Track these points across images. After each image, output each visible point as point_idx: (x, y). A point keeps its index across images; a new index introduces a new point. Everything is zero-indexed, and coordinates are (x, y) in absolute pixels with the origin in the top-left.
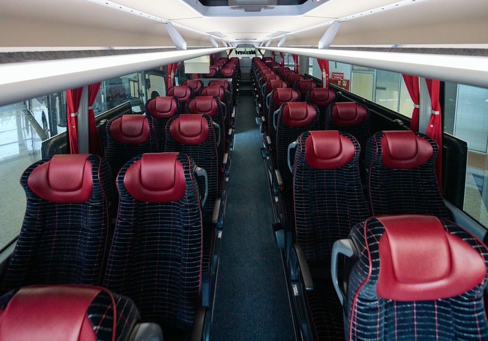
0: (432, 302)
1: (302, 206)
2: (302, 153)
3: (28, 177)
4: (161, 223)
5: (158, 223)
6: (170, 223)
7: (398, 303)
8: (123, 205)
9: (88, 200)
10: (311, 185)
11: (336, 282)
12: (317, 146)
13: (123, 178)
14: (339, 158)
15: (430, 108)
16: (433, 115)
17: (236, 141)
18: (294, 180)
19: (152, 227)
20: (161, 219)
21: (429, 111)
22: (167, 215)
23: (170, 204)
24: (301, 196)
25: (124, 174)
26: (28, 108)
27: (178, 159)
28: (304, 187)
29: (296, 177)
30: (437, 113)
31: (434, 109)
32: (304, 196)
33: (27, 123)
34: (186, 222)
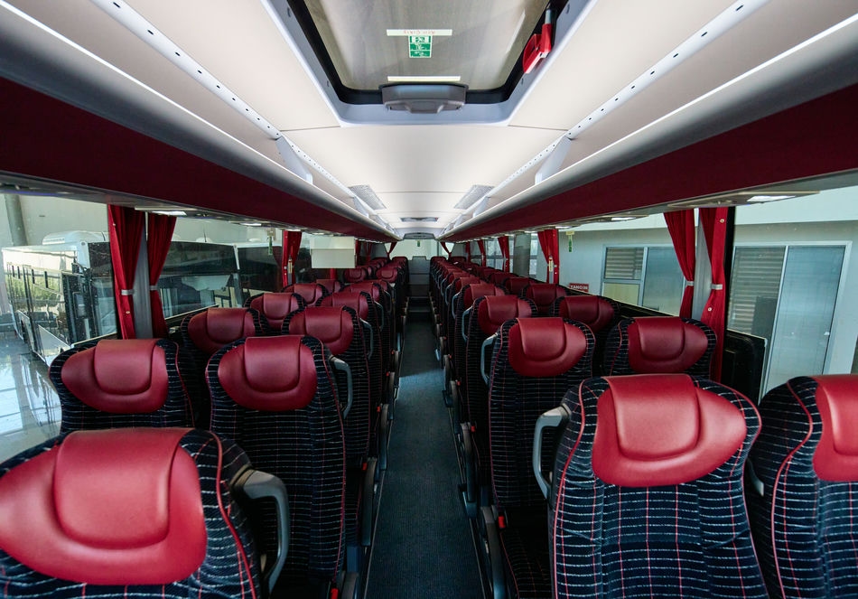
0: (671, 487)
1: (502, 429)
2: (502, 349)
3: (61, 369)
4: (280, 441)
5: (274, 442)
6: (294, 441)
7: (624, 489)
8: (217, 412)
9: (162, 408)
10: (517, 401)
11: (538, 468)
12: (527, 340)
13: (216, 368)
14: (562, 358)
15: (709, 282)
16: (714, 292)
17: (403, 386)
18: (490, 393)
19: (266, 448)
20: (280, 436)
21: (708, 286)
22: (289, 430)
23: (294, 413)
24: (502, 415)
25: (218, 362)
26: (33, 348)
27: (304, 343)
28: (504, 403)
29: (493, 389)
30: (719, 287)
31: (715, 281)
32: (505, 415)
33: (33, 377)
34: (318, 437)
